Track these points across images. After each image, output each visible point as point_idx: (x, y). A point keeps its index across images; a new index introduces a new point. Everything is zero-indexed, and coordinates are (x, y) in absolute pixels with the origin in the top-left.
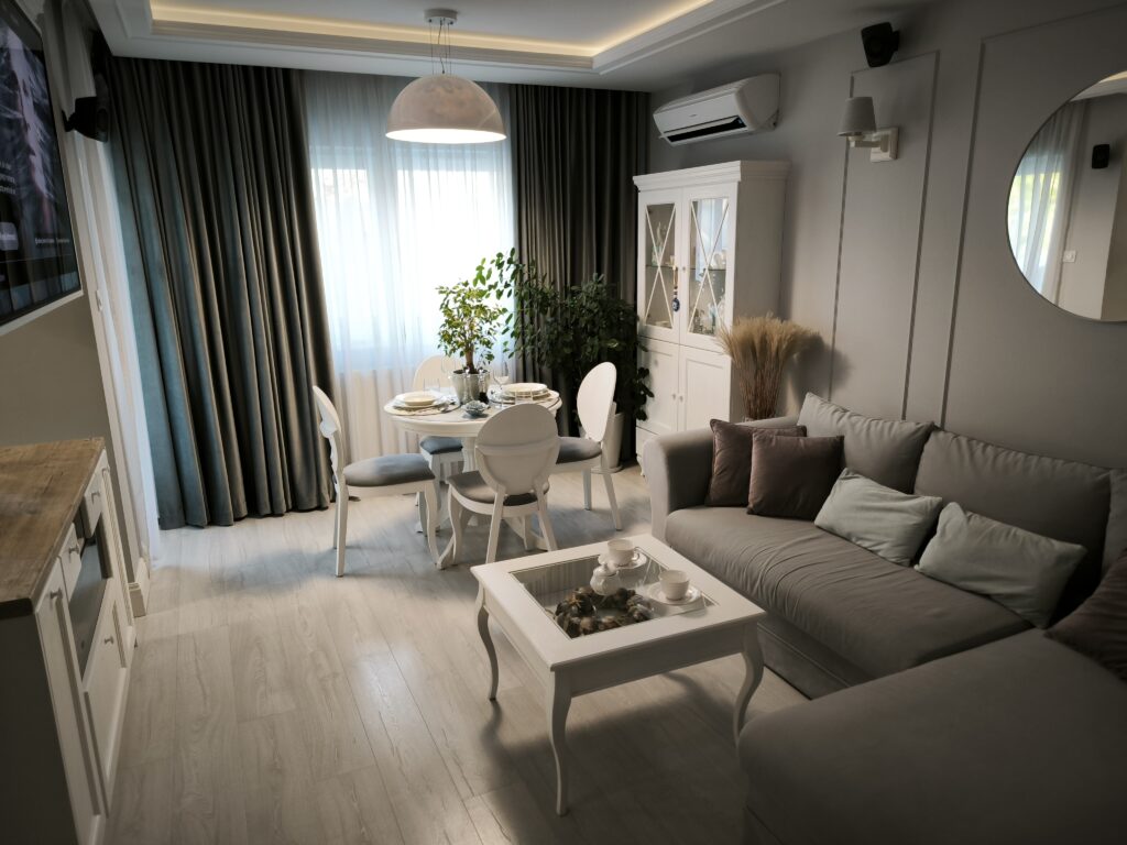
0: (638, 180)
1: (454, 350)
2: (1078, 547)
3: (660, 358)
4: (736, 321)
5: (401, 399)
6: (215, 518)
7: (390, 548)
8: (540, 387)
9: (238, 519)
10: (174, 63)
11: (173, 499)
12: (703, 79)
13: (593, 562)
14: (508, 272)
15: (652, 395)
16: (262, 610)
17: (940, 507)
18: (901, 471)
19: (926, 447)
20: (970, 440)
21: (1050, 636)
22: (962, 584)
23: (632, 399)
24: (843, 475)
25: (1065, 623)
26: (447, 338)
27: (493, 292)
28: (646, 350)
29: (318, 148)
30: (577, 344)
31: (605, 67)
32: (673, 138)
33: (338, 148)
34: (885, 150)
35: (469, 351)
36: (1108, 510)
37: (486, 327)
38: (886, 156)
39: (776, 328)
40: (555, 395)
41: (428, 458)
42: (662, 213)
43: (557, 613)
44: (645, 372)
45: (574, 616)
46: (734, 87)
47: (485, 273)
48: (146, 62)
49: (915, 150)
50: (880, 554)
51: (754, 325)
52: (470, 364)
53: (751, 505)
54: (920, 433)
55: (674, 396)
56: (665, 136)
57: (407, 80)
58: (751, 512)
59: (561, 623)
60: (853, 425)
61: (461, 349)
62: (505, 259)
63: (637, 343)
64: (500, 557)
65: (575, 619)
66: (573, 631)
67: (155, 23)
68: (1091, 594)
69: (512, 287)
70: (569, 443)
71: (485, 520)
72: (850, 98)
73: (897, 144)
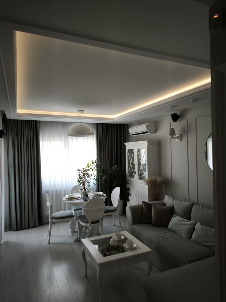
0: (125, 144)
1: (80, 184)
3: (132, 186)
4: (148, 177)
5: (67, 196)
6: (17, 228)
7: (62, 236)
8: (101, 193)
9: (22, 229)
11: (8, 223)
12: (140, 123)
13: (111, 238)
14: (95, 165)
15: (130, 195)
17: (196, 223)
18: (187, 215)
19: (192, 209)
20: (202, 206)
22: (204, 244)
23: (125, 196)
24: (174, 216)
26: (79, 181)
27: (91, 170)
28: (128, 184)
30: (112, 182)
31: (116, 120)
32: (133, 135)
35: (84, 184)
37: (88, 178)
38: (179, 140)
39: (159, 179)
40: (105, 195)
41: (73, 212)
42: (131, 151)
43: (102, 251)
44: (129, 189)
45: (105, 251)
46: (145, 125)
47: (89, 165)
49: (185, 139)
50: (183, 236)
51: (153, 178)
52: (84, 188)
53: (152, 224)
54: (191, 205)
55: (136, 195)
56: (131, 134)
58: (153, 225)
59: (102, 254)
60: (176, 203)
61: (82, 184)
62: (94, 162)
63: (126, 182)
64: (90, 236)
65: (106, 253)
66: (105, 255)
67: (18, 113)
69: (96, 168)
70: (109, 207)
71: (86, 228)
72: (170, 128)
73: (181, 137)
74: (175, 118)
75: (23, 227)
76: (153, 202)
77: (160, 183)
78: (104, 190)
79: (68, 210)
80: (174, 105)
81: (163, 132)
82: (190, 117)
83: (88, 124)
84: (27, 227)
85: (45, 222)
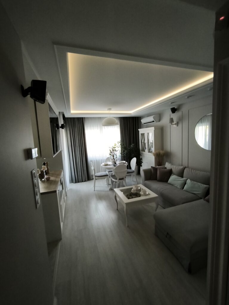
0: (139, 130)
1: (111, 156)
2: (208, 186)
3: (144, 157)
4: (155, 151)
5: (103, 164)
8: (124, 162)
11: (71, 179)
12: (149, 115)
13: (132, 188)
14: (120, 144)
17: (187, 180)
18: (181, 174)
19: (185, 170)
20: (191, 169)
21: (204, 200)
22: (190, 192)
23: (139, 163)
24: (172, 175)
25: (206, 198)
26: (110, 154)
30: (131, 155)
31: (133, 114)
32: (144, 124)
34: (176, 125)
35: (113, 156)
37: (116, 153)
38: (176, 126)
39: (162, 152)
40: (127, 163)
41: (107, 173)
42: (143, 135)
44: (141, 159)
46: (153, 116)
47: (116, 144)
48: (70, 118)
49: (180, 125)
50: (178, 187)
51: (158, 151)
52: (114, 158)
53: (158, 180)
54: (184, 168)
55: (146, 162)
56: (143, 123)
59: (127, 197)
60: (173, 167)
62: (119, 142)
64: (118, 187)
65: (129, 197)
67: (71, 113)
69: (120, 146)
70: (129, 170)
71: (116, 182)
72: (169, 118)
73: (177, 124)
74: (174, 110)
75: (79, 181)
76: (157, 167)
77: (163, 155)
78: (126, 159)
79: (104, 172)
80: (173, 101)
81: (165, 120)
82: (184, 109)
83: (115, 117)
84: (81, 181)
85: (91, 179)
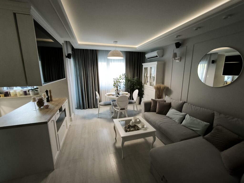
0: (143, 64)
2: (209, 123)
3: (145, 89)
4: (156, 85)
5: (108, 94)
6: (84, 108)
7: (105, 114)
8: (127, 93)
9: (87, 109)
10: (82, 49)
11: (79, 105)
12: (152, 50)
13: (131, 120)
14: (124, 76)
15: (144, 94)
16: (87, 122)
17: (186, 115)
18: (180, 109)
19: (184, 105)
20: (191, 105)
21: (203, 138)
22: (189, 128)
23: (141, 95)
24: (171, 109)
25: (206, 136)
26: (114, 85)
27: (122, 79)
28: (143, 88)
29: (100, 60)
30: (134, 87)
31: (138, 49)
32: (148, 58)
33: (102, 60)
34: (178, 60)
35: (117, 87)
36: (214, 118)
37: (120, 84)
38: (179, 61)
39: (162, 86)
40: (129, 94)
41: (111, 102)
42: (146, 69)
43: (125, 128)
44: (143, 91)
46: (157, 51)
47: (121, 77)
49: (183, 60)
50: (176, 121)
51: (159, 85)
52: (117, 89)
54: (183, 103)
55: (147, 95)
57: (110, 51)
58: (156, 113)
60: (173, 101)
61: (116, 87)
62: (124, 75)
63: (142, 87)
65: (127, 129)
66: (126, 131)
68: (211, 132)
69: (125, 78)
70: (131, 101)
71: (118, 111)
72: (173, 53)
73: (180, 59)
74: (178, 45)
76: (158, 100)
77: (163, 88)
80: (179, 35)
81: (169, 55)
82: (189, 45)
83: (121, 51)
